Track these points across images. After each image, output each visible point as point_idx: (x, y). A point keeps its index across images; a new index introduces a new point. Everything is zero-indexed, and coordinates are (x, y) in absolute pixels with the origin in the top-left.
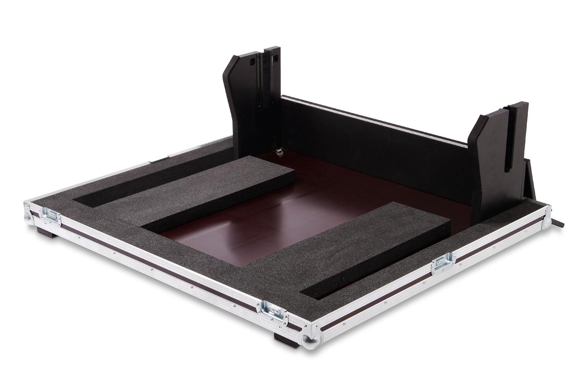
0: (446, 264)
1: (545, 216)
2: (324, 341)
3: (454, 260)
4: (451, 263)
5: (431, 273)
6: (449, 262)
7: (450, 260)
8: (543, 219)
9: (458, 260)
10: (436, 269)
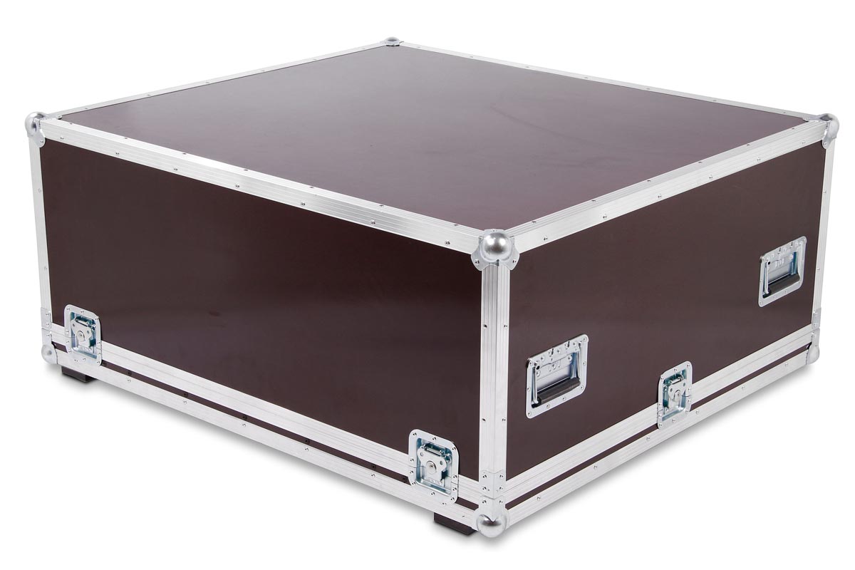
0: (677, 412)
1: (810, 344)
2: (511, 523)
3: (688, 406)
4: (685, 410)
5: (657, 424)
6: (681, 408)
7: (683, 405)
8: (808, 348)
9: (694, 406)
10: (664, 419)
